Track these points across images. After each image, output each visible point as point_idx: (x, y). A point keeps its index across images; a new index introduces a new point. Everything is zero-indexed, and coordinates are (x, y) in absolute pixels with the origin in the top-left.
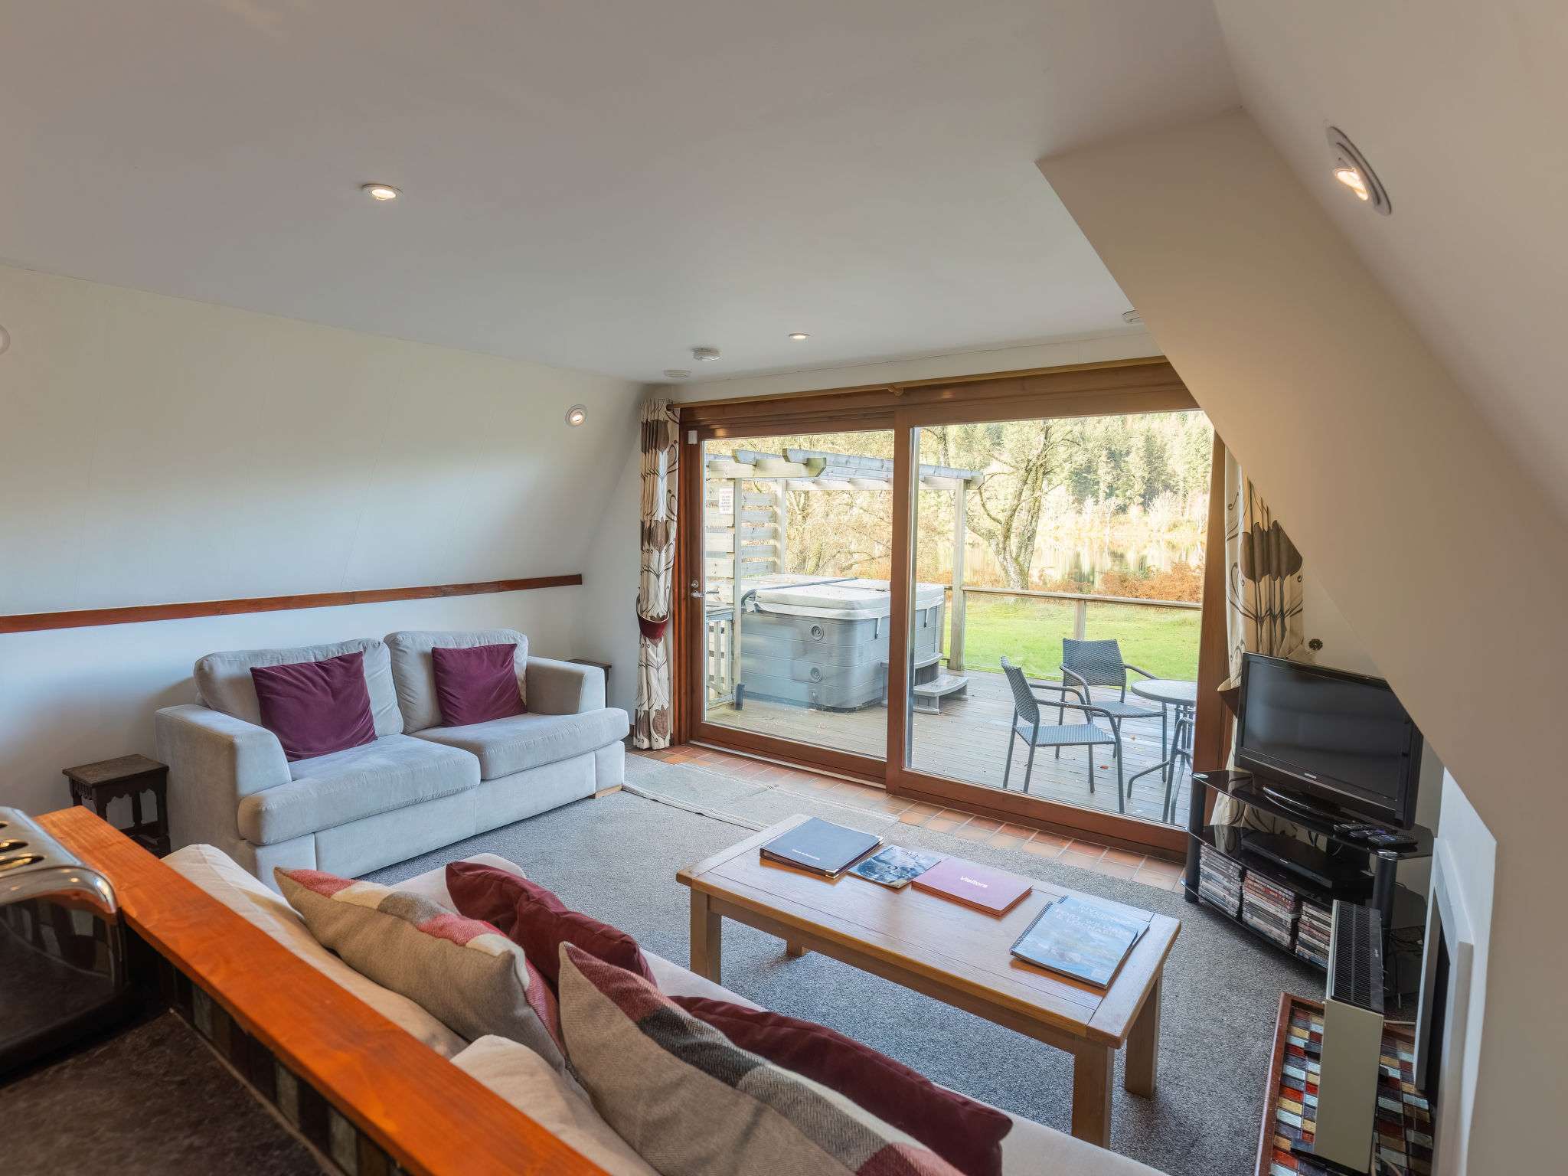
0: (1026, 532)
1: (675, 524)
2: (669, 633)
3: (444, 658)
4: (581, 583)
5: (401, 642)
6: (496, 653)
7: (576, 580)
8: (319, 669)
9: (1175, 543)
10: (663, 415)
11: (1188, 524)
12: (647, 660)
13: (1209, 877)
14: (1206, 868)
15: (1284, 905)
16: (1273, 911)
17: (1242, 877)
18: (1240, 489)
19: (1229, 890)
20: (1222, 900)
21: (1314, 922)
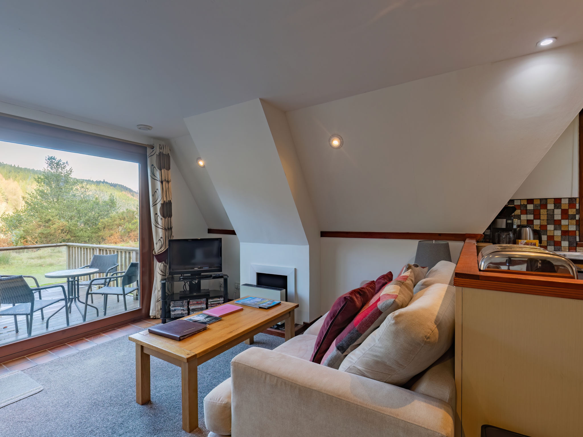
13: (175, 310)
14: (173, 308)
15: (203, 303)
16: (200, 307)
17: (188, 303)
18: (157, 189)
19: (183, 310)
20: (181, 314)
21: (212, 303)
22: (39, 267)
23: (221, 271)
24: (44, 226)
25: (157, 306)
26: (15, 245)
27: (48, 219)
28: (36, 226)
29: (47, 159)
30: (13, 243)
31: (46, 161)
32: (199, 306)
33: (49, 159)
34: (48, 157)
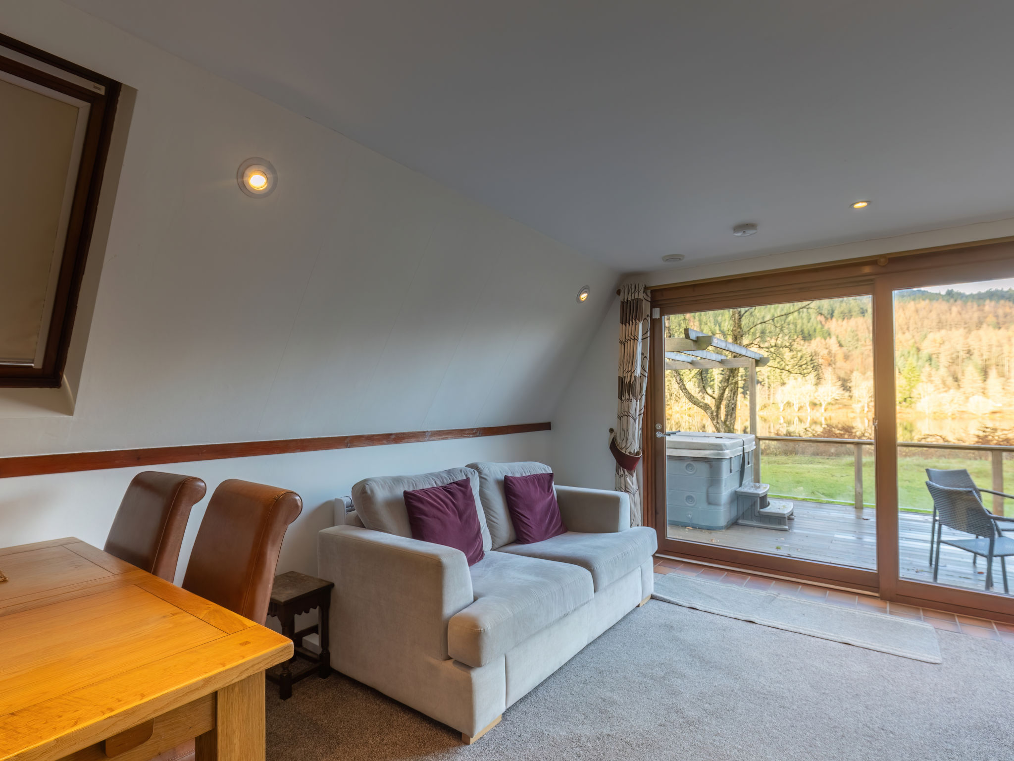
0: (730, 405)
1: (647, 378)
2: (640, 466)
3: (514, 485)
4: (550, 429)
5: (482, 470)
6: (542, 481)
7: (546, 426)
8: (446, 493)
9: (766, 418)
10: (641, 295)
11: (773, 405)
12: (625, 487)
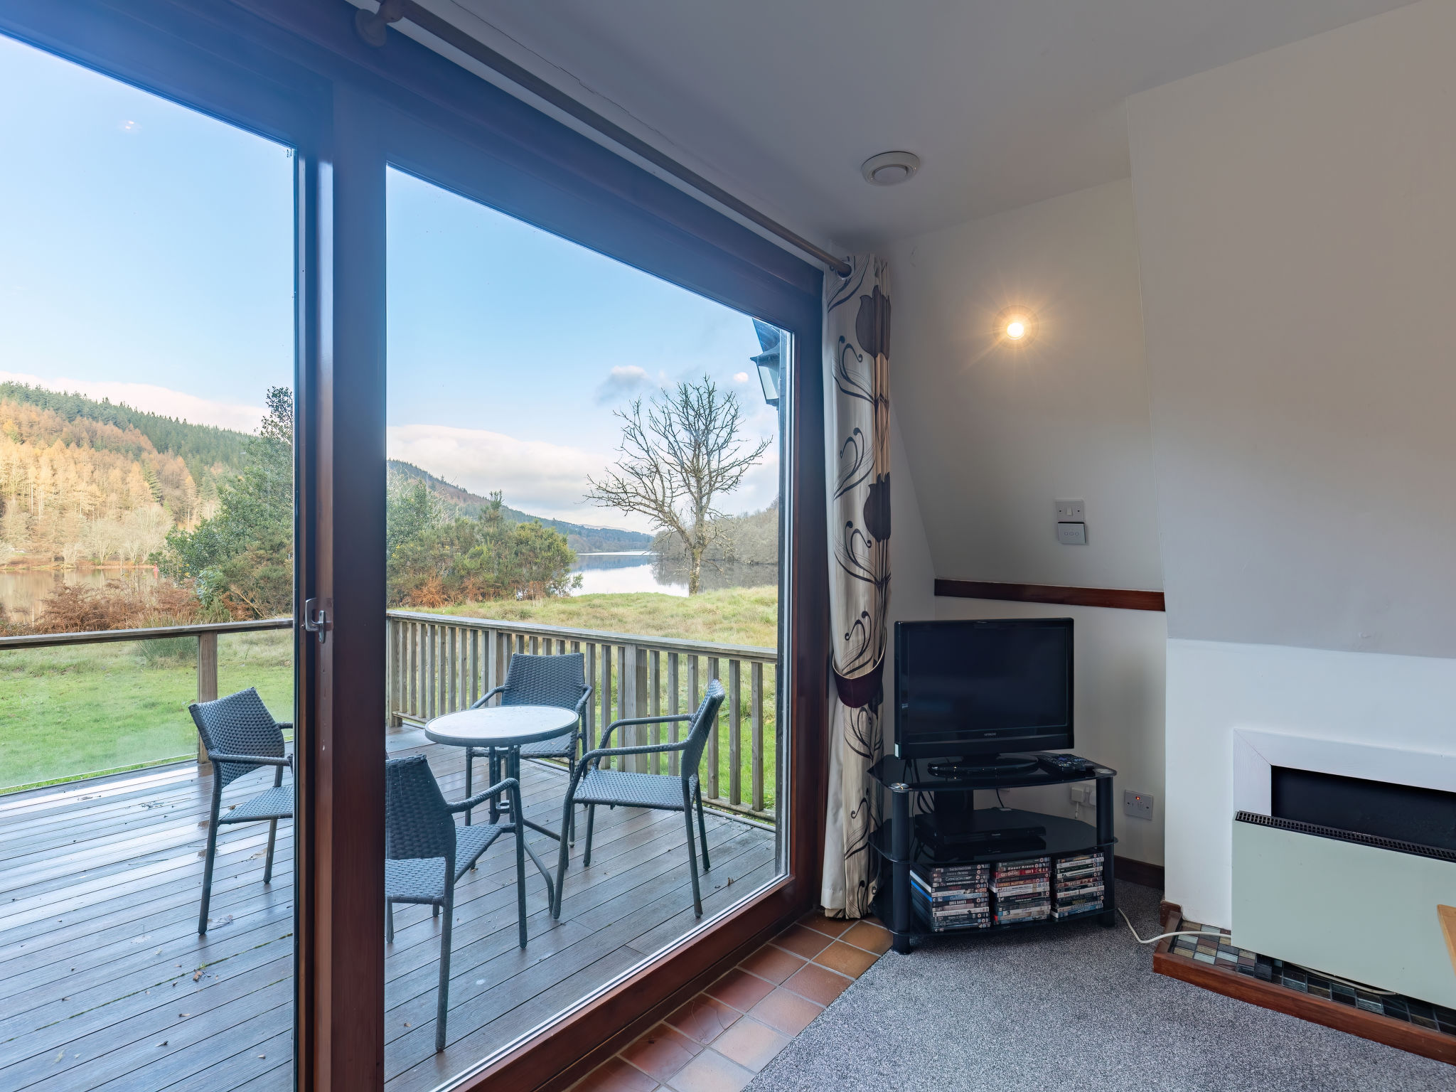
13: (946, 902)
14: (940, 894)
15: (1042, 876)
16: (1030, 891)
17: (992, 872)
18: (857, 431)
19: (973, 901)
20: (968, 919)
21: (1068, 874)
22: (277, 668)
23: (1071, 746)
24: (268, 560)
25: (849, 872)
26: (206, 606)
27: (278, 542)
28: (252, 559)
29: (271, 395)
30: (200, 600)
31: (268, 400)
32: (1028, 888)
33: (274, 395)
34: (272, 390)
